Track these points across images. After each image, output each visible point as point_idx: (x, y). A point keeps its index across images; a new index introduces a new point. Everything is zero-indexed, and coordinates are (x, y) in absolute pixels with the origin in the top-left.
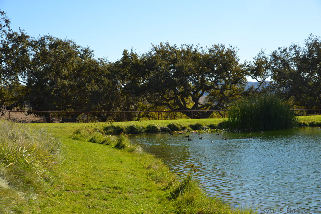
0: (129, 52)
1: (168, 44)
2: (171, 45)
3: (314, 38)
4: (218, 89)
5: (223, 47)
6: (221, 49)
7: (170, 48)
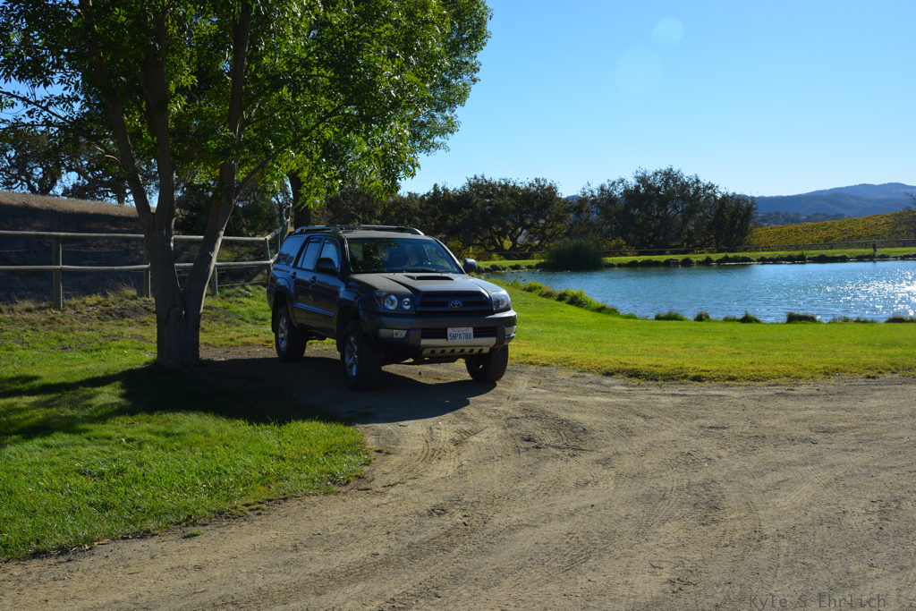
0: (440, 186)
1: (483, 177)
3: (642, 171)
4: (538, 228)
5: (545, 181)
6: (542, 183)
7: (486, 181)
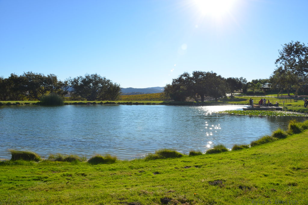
0: (14, 74)
1: (31, 73)
2: (33, 73)
5: (54, 75)
